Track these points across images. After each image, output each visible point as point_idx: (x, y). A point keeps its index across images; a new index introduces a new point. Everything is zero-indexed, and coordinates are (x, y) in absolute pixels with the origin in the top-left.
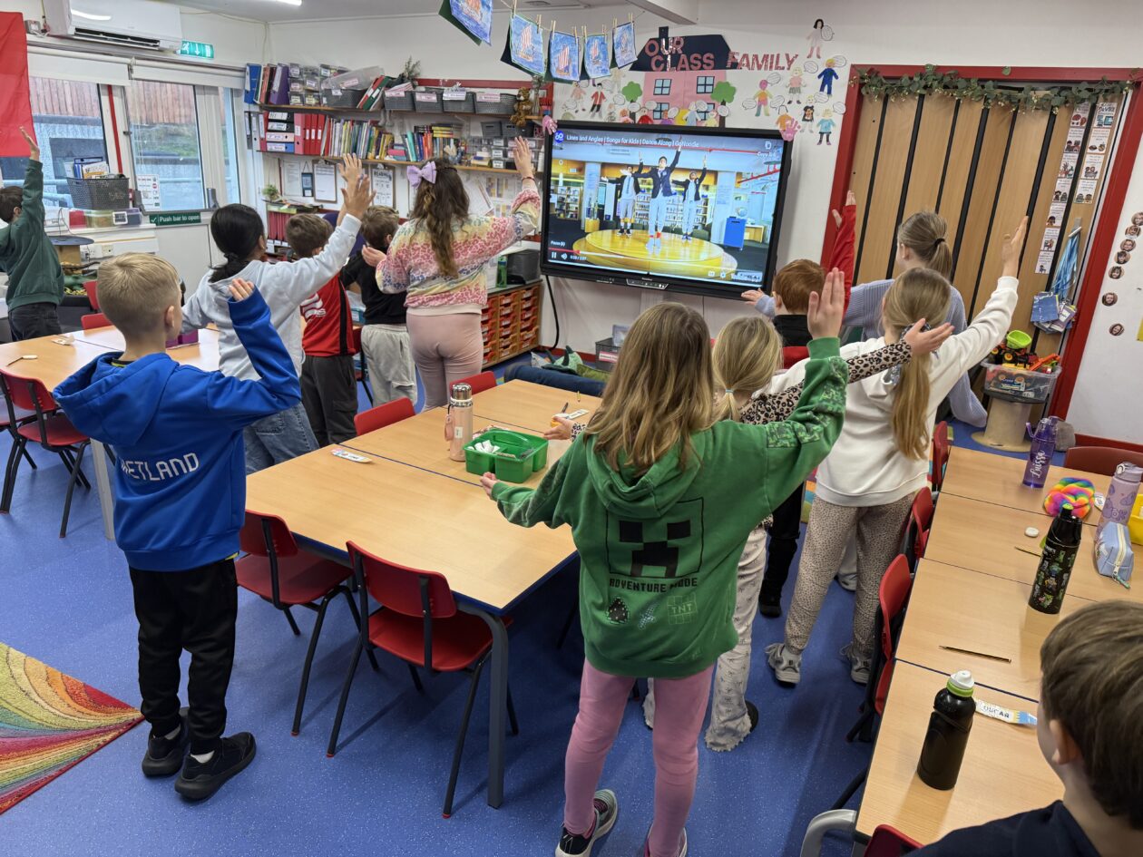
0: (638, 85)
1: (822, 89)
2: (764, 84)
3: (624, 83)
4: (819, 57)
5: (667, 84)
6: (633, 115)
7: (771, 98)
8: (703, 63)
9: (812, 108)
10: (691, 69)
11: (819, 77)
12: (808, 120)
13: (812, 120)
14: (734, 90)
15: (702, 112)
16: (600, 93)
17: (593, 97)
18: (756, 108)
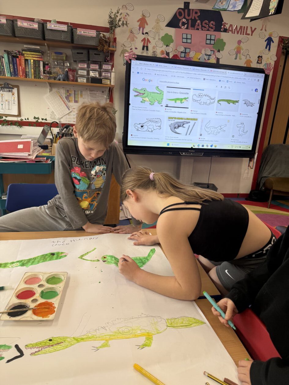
0: (171, 36)
1: (266, 48)
2: (239, 42)
4: (266, 30)
5: (189, 37)
7: (243, 50)
8: (209, 27)
11: (266, 41)
13: (261, 63)
14: (225, 44)
15: (208, 55)
16: (146, 39)
17: (142, 41)
18: (235, 55)
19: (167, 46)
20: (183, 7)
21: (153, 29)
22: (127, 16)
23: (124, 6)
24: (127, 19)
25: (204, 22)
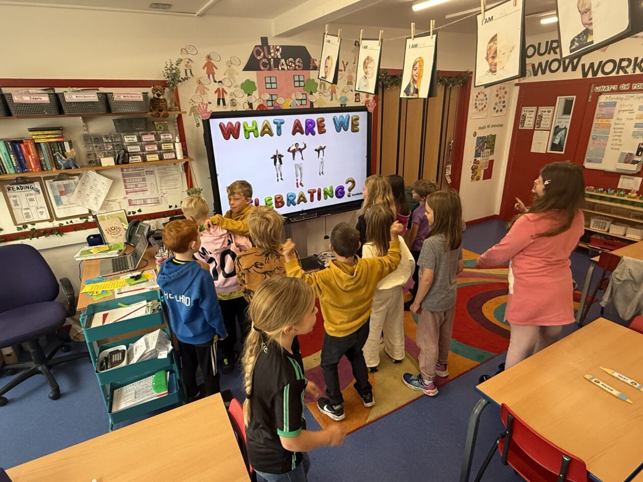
0: (253, 83)
3: (241, 81)
5: (273, 80)
6: (250, 105)
7: (338, 89)
8: (294, 63)
9: (359, 94)
12: (357, 102)
13: (360, 101)
15: (299, 100)
16: (221, 89)
17: (216, 92)
18: (330, 96)
19: (249, 95)
22: (190, 62)
23: (184, 50)
24: (190, 66)
25: (288, 60)
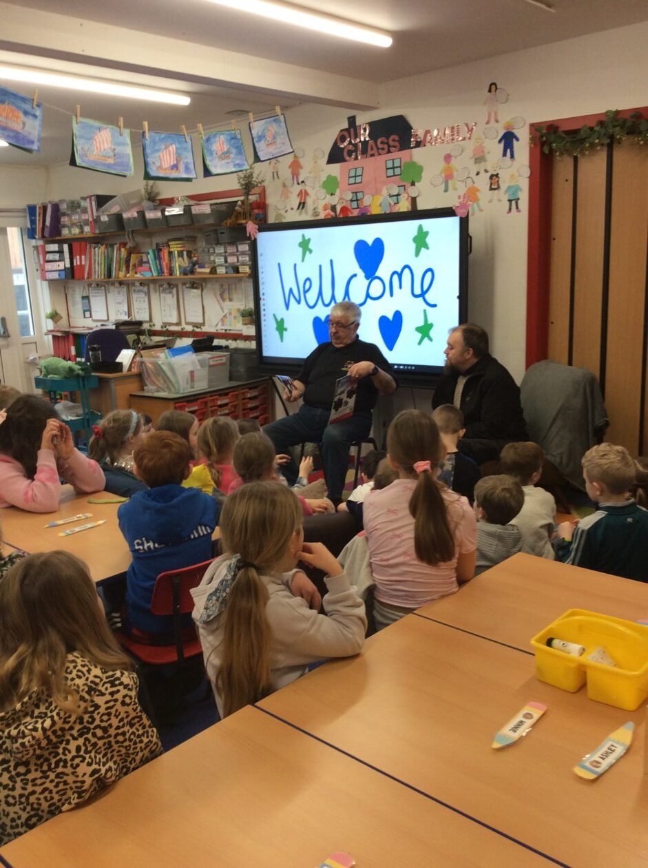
0: (335, 178)
1: (505, 155)
2: (448, 158)
3: (324, 178)
4: (497, 121)
5: (359, 172)
6: (333, 208)
7: (457, 171)
8: (389, 146)
9: (497, 175)
10: (380, 154)
11: (500, 142)
12: (495, 189)
13: (498, 188)
14: (420, 169)
15: (394, 196)
16: (303, 191)
17: (298, 195)
18: (444, 184)
19: (332, 194)
20: (346, 126)
21: (310, 173)
22: (277, 163)
24: (277, 168)
25: (379, 141)
